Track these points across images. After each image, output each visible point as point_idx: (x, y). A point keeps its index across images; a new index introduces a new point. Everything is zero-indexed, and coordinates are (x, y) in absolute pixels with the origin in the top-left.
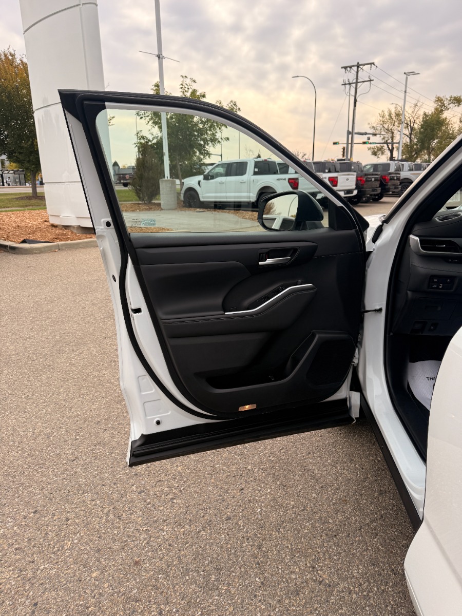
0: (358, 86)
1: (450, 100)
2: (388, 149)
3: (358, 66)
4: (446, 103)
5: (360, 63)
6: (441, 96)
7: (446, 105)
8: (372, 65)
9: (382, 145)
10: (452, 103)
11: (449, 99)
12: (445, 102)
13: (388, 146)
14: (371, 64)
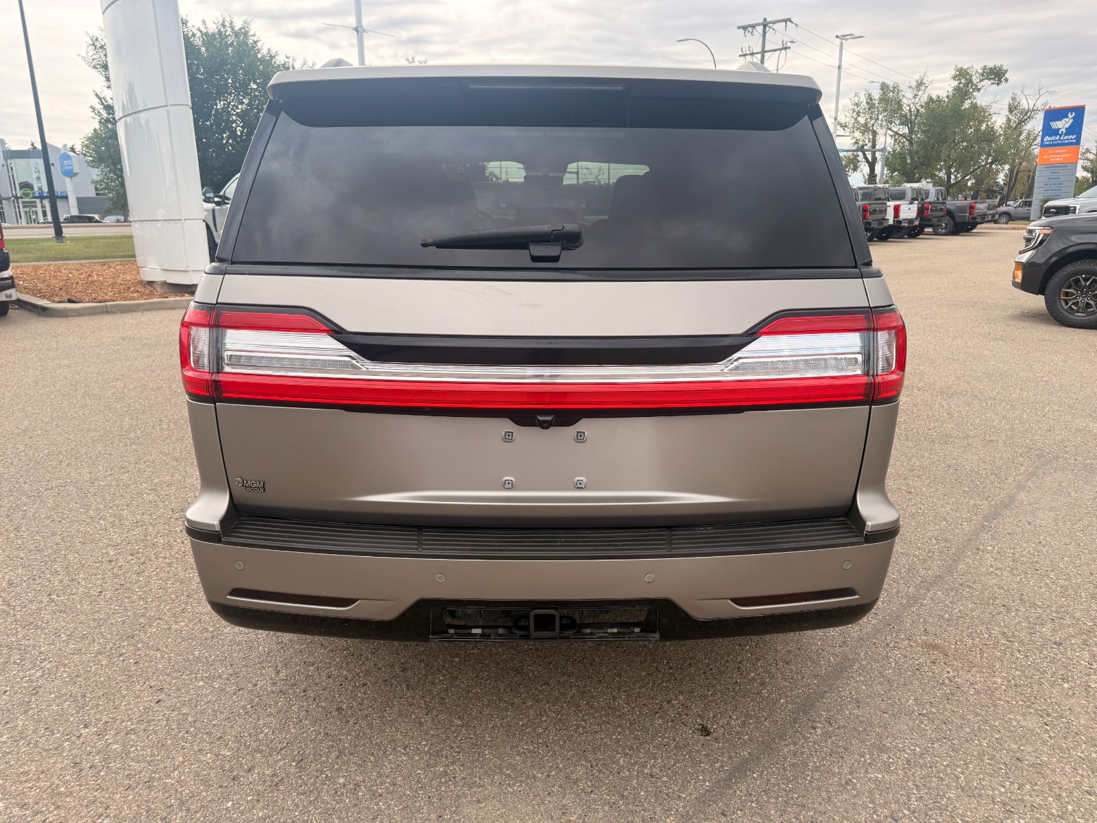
0: (766, 58)
1: (983, 75)
2: (864, 160)
3: (765, 25)
4: (975, 80)
5: (768, 20)
6: (965, 67)
7: (975, 82)
8: (788, 22)
9: (855, 153)
10: (987, 79)
11: (981, 71)
12: (974, 78)
13: (864, 155)
14: (786, 21)
